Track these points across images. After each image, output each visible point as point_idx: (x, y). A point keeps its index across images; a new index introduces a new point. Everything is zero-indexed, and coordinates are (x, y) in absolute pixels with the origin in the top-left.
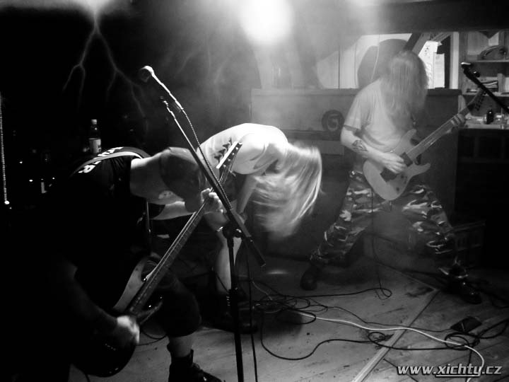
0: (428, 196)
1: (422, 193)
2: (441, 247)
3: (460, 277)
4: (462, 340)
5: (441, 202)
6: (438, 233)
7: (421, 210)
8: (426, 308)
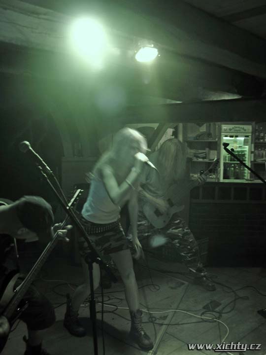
0: (183, 224)
1: (178, 223)
2: (191, 255)
3: (202, 274)
4: (211, 315)
5: (190, 228)
6: (189, 247)
7: (178, 233)
8: (183, 296)
